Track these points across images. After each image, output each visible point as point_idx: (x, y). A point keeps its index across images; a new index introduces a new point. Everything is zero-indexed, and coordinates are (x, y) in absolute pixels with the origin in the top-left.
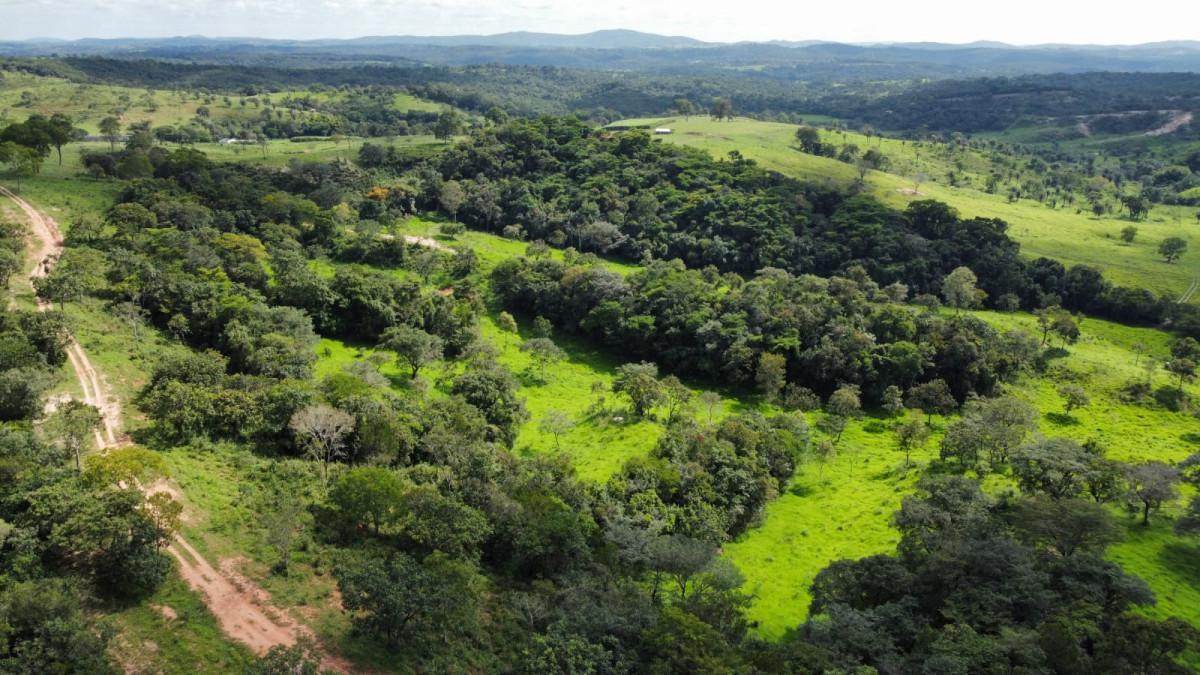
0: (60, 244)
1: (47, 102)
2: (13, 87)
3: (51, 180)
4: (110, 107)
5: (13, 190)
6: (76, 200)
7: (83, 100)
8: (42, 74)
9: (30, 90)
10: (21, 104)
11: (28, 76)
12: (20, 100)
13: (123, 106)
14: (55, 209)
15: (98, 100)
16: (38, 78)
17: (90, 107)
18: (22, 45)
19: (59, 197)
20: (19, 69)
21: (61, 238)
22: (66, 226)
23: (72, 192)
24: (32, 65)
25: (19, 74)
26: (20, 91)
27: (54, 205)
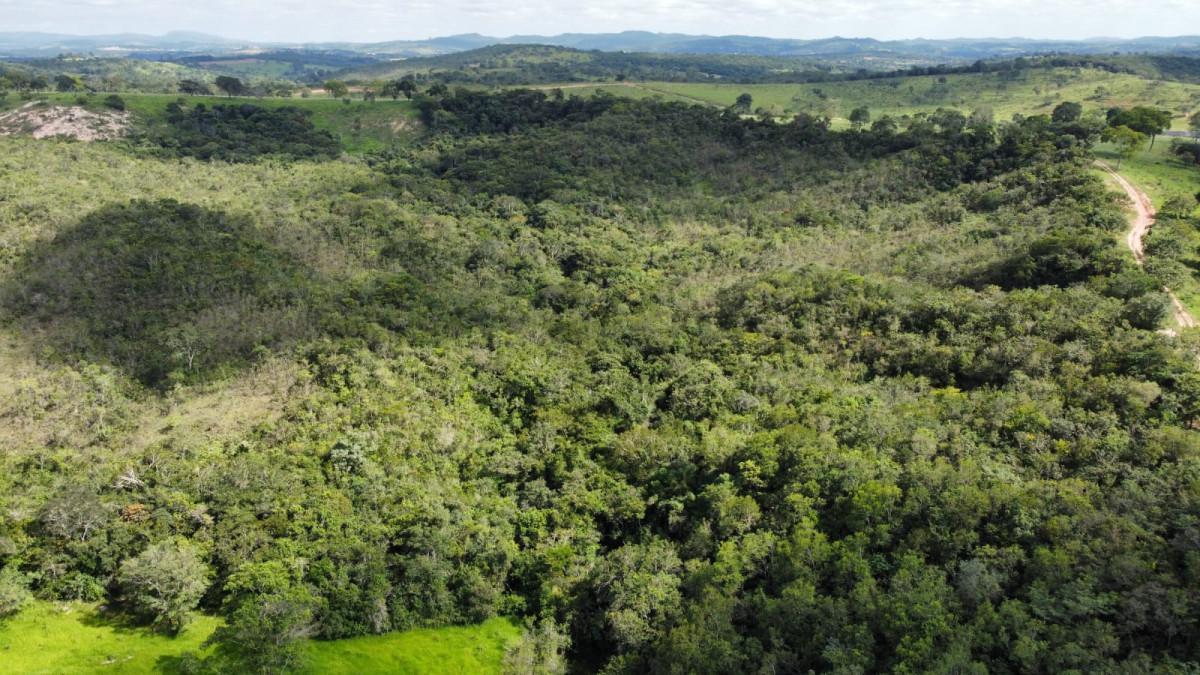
0: (1152, 217)
1: (1118, 97)
2: (1088, 81)
3: (1144, 163)
4: (1179, 104)
5: (1112, 167)
6: (1166, 182)
7: (1153, 95)
8: (1114, 71)
9: (1105, 85)
10: (1093, 98)
11: (1102, 72)
12: (1093, 94)
13: (1192, 103)
14: (1148, 187)
15: (1166, 96)
16: (1111, 74)
17: (1158, 103)
18: (1082, 44)
19: (1152, 178)
20: (1096, 65)
21: (1153, 212)
22: (1160, 202)
23: (1163, 175)
24: (1107, 62)
25: (1095, 70)
26: (1094, 86)
27: (1147, 183)
